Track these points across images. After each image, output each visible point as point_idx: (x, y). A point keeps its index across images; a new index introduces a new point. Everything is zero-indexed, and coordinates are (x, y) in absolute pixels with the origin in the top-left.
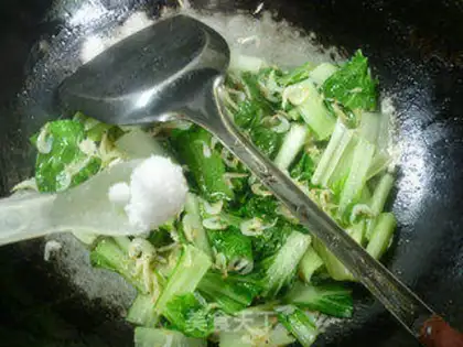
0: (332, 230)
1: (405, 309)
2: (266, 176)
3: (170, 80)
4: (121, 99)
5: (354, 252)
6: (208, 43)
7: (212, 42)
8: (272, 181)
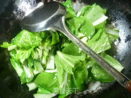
1: (121, 80)
5: (105, 64)
8: (80, 45)
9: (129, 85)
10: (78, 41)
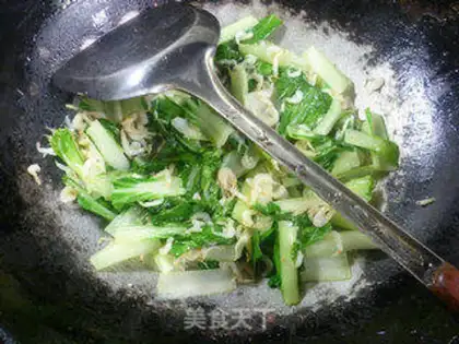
0: (333, 188)
1: (414, 260)
2: (262, 140)
3: (162, 55)
4: (115, 75)
5: (357, 207)
6: (198, 18)
7: (201, 18)
8: (269, 144)
9: (441, 278)
10: (261, 131)
